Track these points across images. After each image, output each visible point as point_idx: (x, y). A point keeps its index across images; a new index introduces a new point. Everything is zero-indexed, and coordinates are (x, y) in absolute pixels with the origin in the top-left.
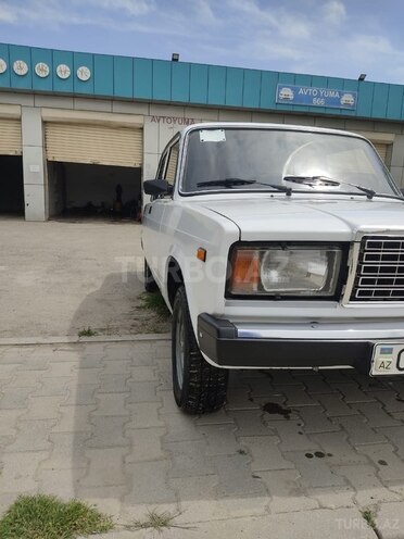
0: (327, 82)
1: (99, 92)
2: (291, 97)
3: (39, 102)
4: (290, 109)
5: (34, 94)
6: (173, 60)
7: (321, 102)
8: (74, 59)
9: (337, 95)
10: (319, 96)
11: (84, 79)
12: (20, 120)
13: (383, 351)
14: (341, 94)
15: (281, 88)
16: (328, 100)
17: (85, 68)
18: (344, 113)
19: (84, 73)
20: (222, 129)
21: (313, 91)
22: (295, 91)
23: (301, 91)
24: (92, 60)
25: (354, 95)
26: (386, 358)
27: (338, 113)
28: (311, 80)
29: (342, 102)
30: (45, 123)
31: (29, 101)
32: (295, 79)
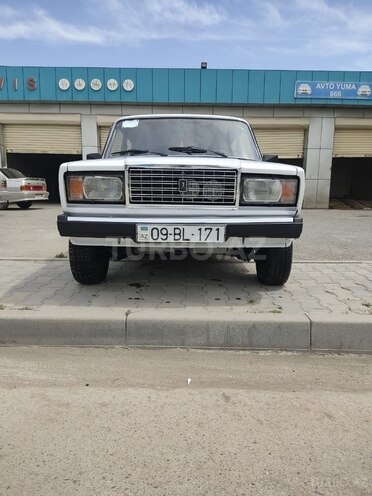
0: (344, 76)
1: (141, 100)
2: (309, 92)
3: (95, 111)
4: (308, 102)
5: (91, 104)
6: (203, 68)
7: (338, 95)
8: (121, 74)
9: (354, 87)
10: (335, 89)
11: (129, 89)
12: (80, 126)
14: (358, 86)
15: (299, 84)
16: (345, 92)
17: (129, 81)
18: (360, 103)
19: (129, 85)
21: (331, 85)
22: (313, 86)
23: (318, 86)
24: (134, 73)
25: (370, 86)
26: (144, 233)
27: (355, 103)
28: (328, 75)
29: (359, 93)
30: (100, 128)
31: (86, 111)
32: (312, 76)
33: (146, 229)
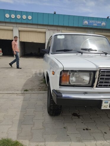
0: (98, 19)
1: (34, 23)
2: (87, 23)
3: (18, 25)
4: (87, 27)
5: (17, 23)
6: (54, 13)
7: (96, 25)
8: (27, 14)
9: (101, 23)
10: (95, 23)
11: (30, 19)
12: (13, 30)
13: (105, 103)
14: (102, 22)
15: (84, 21)
16: (98, 24)
17: (30, 16)
18: (102, 28)
19: (30, 17)
20: (64, 35)
21: (94, 21)
22: (88, 22)
23: (90, 22)
24: (32, 14)
25: (105, 23)
26: (106, 104)
28: (93, 18)
29: (102, 25)
30: (19, 31)
31: (15, 25)
32: (88, 18)
33: (107, 102)
